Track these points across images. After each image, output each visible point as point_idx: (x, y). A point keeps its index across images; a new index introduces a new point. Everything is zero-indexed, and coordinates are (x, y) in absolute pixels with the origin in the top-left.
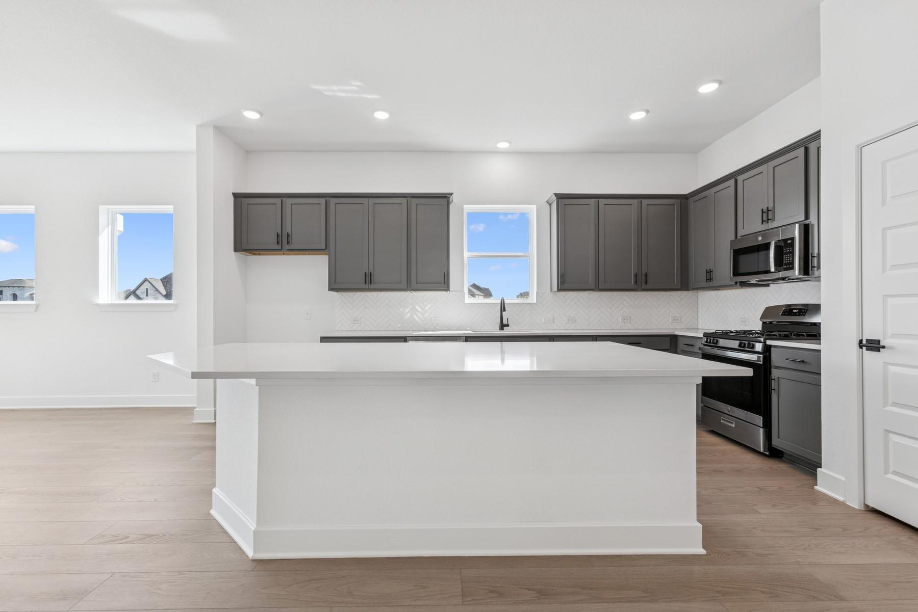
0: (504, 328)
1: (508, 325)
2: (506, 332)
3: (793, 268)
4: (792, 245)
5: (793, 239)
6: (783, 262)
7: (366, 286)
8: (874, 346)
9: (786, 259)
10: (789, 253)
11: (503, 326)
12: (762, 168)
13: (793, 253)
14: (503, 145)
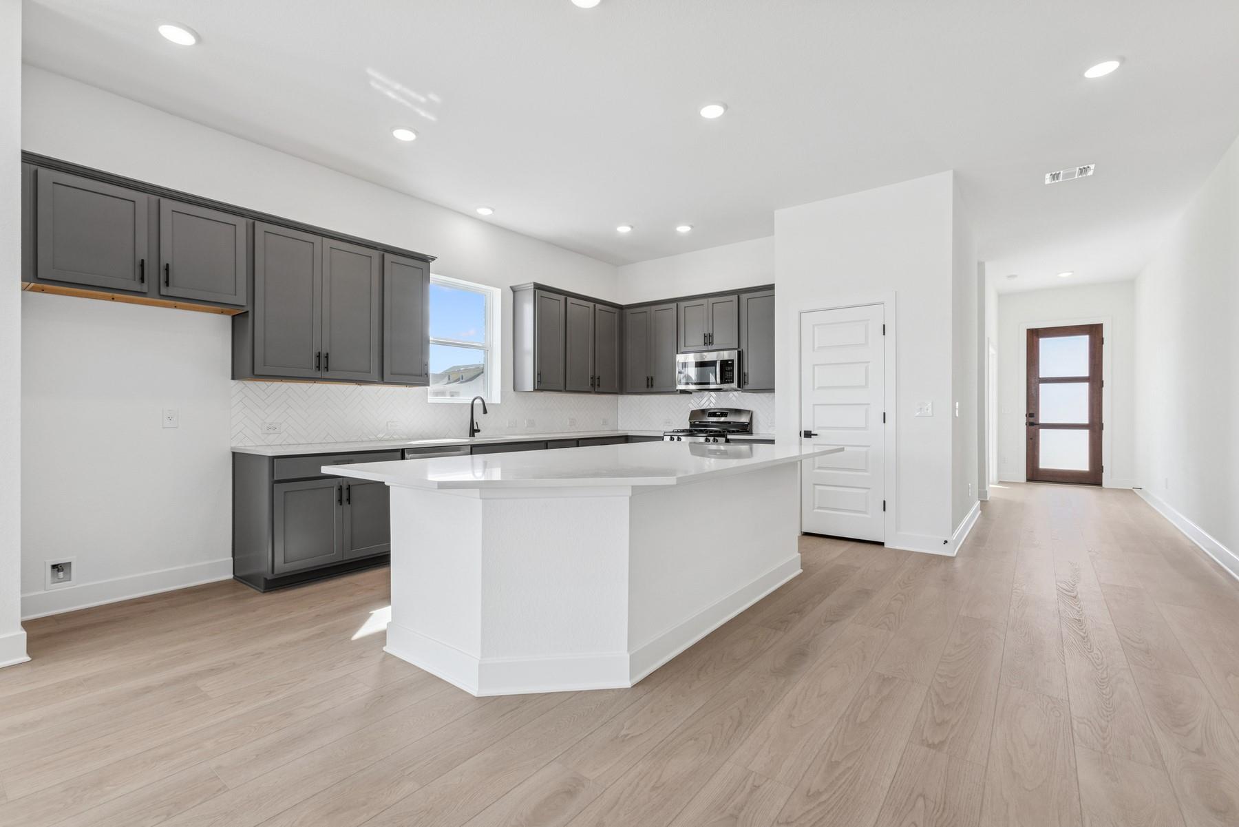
0: (476, 434)
1: (478, 431)
2: (479, 439)
3: (733, 382)
4: (732, 365)
5: (732, 361)
6: (725, 378)
7: (318, 374)
8: (808, 434)
9: (728, 375)
10: (730, 371)
11: (473, 431)
12: (704, 301)
13: (732, 370)
14: (484, 212)
